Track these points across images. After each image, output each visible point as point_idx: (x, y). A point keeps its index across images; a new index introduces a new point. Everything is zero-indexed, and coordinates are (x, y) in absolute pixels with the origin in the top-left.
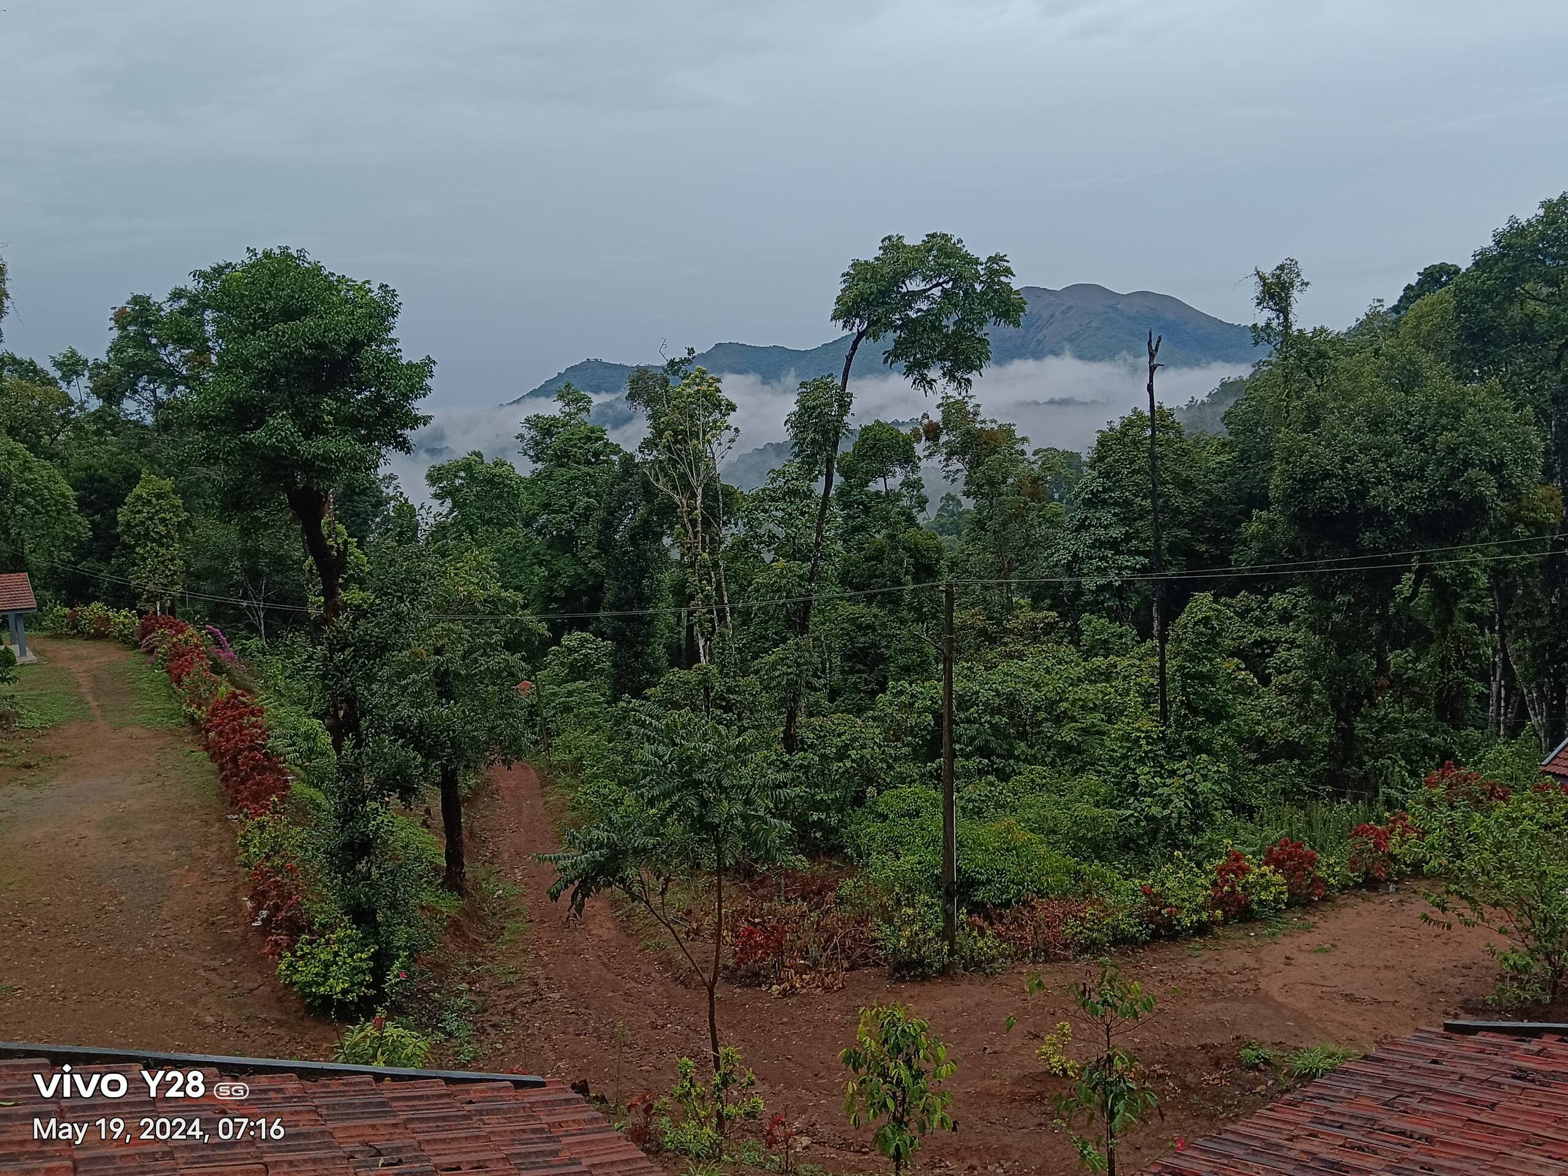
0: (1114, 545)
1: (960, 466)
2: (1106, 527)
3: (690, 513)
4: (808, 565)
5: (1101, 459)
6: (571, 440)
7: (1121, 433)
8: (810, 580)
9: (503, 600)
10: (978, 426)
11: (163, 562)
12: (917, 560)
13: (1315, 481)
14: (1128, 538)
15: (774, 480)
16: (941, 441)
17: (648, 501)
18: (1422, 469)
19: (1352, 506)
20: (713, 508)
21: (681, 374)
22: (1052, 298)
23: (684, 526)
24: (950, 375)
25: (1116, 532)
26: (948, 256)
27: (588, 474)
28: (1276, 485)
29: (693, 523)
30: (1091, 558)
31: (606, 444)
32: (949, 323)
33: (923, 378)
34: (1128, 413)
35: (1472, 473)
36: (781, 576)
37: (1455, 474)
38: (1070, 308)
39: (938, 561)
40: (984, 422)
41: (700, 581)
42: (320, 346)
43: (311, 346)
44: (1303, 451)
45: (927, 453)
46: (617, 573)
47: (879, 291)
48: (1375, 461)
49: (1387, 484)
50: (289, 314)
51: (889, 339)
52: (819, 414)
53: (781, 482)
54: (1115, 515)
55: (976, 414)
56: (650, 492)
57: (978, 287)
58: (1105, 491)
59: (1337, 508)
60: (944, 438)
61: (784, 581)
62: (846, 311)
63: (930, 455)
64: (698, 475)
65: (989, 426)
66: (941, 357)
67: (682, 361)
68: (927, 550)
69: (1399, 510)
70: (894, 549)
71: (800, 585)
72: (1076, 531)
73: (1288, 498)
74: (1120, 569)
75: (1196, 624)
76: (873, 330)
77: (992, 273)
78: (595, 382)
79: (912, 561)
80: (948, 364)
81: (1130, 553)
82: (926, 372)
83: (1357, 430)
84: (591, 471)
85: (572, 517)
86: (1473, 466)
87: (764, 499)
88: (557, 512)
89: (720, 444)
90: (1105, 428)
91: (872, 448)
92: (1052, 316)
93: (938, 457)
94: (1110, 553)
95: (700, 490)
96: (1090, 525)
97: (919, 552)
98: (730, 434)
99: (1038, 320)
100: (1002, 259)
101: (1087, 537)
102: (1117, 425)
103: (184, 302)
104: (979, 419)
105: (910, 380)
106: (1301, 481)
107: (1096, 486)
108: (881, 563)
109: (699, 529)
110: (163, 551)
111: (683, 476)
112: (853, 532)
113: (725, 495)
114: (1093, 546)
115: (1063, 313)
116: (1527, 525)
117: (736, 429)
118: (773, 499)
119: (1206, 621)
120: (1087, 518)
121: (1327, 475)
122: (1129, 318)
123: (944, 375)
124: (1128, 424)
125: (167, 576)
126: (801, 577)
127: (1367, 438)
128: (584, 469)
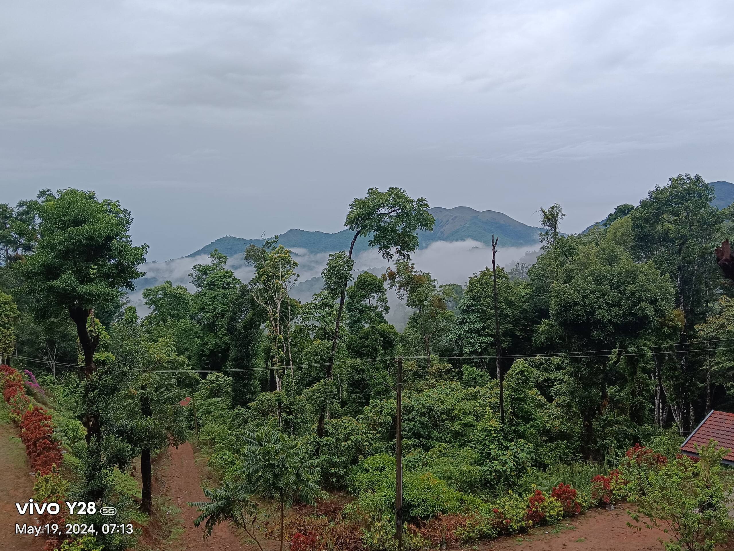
0: (478, 331)
1: (405, 292)
2: (474, 323)
3: (274, 315)
4: (331, 343)
5: (471, 291)
6: (216, 277)
7: (480, 278)
8: (333, 350)
9: (178, 362)
10: (413, 274)
11: (5, 337)
12: (384, 339)
13: (570, 307)
14: (484, 328)
15: (316, 299)
16: (396, 280)
17: (253, 309)
18: (619, 301)
19: (588, 318)
20: (286, 312)
21: (271, 248)
22: (448, 213)
23: (270, 321)
24: (400, 252)
25: (479, 325)
26: (399, 198)
27: (224, 293)
28: (553, 308)
29: (275, 320)
30: (467, 338)
31: (233, 279)
32: (400, 229)
33: (387, 253)
34: (483, 269)
35: (643, 304)
36: (318, 348)
37: (635, 305)
38: (456, 217)
39: (394, 339)
40: (416, 272)
41: (278, 349)
42: (91, 239)
43: (86, 239)
44: (564, 293)
45: (389, 286)
46: (236, 343)
47: (367, 213)
48: (597, 298)
49: (603, 309)
50: (77, 223)
51: (371, 235)
52: (338, 270)
53: (319, 300)
54: (477, 317)
55: (412, 268)
56: (254, 304)
57: (413, 213)
58: (473, 306)
59: (580, 319)
60: (397, 279)
61: (319, 351)
62: (352, 221)
63: (391, 287)
64: (279, 296)
65: (418, 274)
66: (396, 244)
67: (272, 242)
68: (390, 334)
69: (610, 321)
70: (374, 333)
71: (327, 352)
72: (460, 324)
73: (558, 314)
74: (481, 343)
75: (517, 374)
76: (363, 231)
77: (419, 206)
78: (229, 247)
79: (382, 339)
80: (399, 247)
81: (485, 335)
82: (388, 250)
83: (589, 283)
84: (225, 292)
85: (215, 314)
86: (643, 301)
87: (310, 308)
88: (208, 312)
89: (290, 282)
90: (473, 276)
91: (363, 285)
92: (448, 221)
93: (394, 288)
94: (475, 336)
95: (279, 304)
96: (466, 322)
97: (385, 335)
98: (295, 277)
99: (441, 222)
100: (424, 200)
101: (465, 327)
102: (478, 275)
103: (25, 208)
104: (414, 270)
105: (381, 254)
106: (564, 306)
107: (469, 303)
108: (367, 340)
109: (278, 323)
110: (5, 331)
111: (271, 297)
112: (354, 323)
113: (291, 306)
114: (468, 332)
115: (453, 219)
116: (669, 328)
117: (298, 275)
118: (315, 308)
119: (522, 372)
120: (465, 318)
121: (576, 304)
122: (483, 222)
123: (397, 252)
124: (483, 274)
125: (6, 344)
126: (328, 348)
127: (594, 287)
128: (222, 291)
